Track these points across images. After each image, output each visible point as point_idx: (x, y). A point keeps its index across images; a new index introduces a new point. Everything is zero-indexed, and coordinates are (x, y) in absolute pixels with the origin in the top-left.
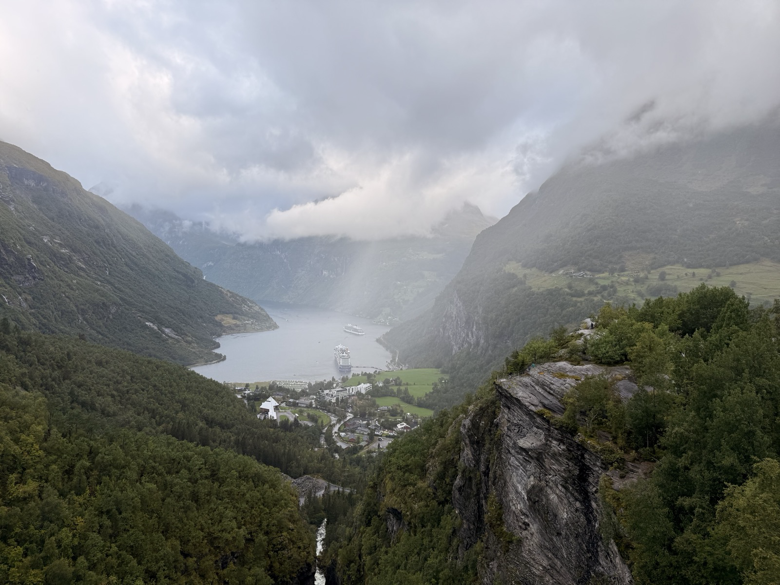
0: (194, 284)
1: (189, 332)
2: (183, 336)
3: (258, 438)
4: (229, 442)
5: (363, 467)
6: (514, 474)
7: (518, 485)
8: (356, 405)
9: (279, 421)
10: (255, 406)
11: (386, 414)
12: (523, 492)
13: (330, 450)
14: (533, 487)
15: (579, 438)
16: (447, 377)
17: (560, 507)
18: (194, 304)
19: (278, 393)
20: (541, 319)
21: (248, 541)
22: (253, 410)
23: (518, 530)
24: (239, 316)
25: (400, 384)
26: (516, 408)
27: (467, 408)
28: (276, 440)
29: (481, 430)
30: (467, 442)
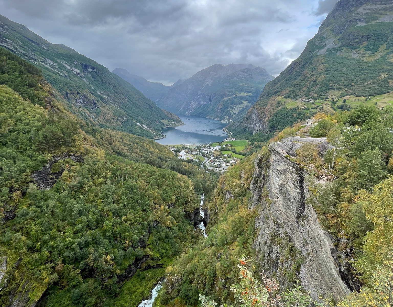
0: (152, 108)
2: (150, 128)
3: (179, 165)
4: (169, 167)
5: (217, 176)
6: (274, 179)
7: (275, 183)
8: (215, 154)
9: (186, 160)
10: (177, 154)
11: (226, 157)
12: (277, 186)
13: (205, 170)
14: (281, 184)
17: (291, 191)
19: (185, 149)
24: (170, 120)
25: (232, 146)
26: (277, 155)
27: (258, 155)
29: (262, 163)
30: (257, 167)
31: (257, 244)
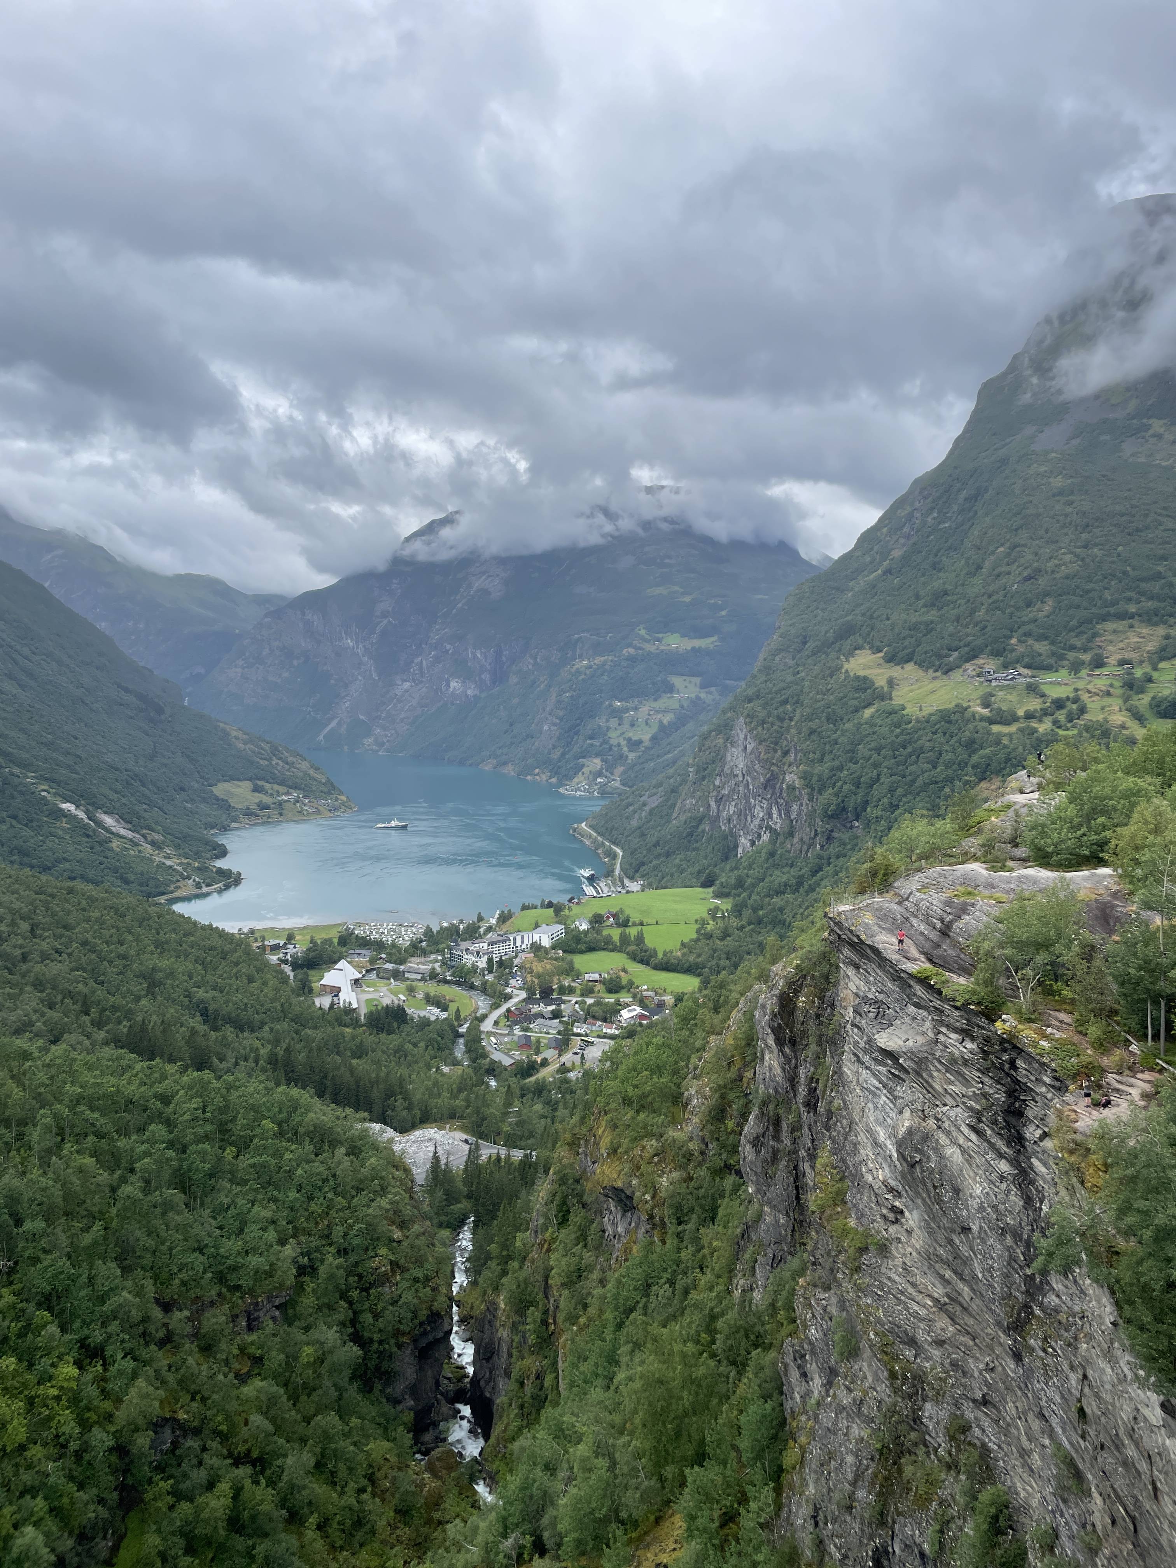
0: (163, 717)
1: (157, 823)
2: (145, 831)
3: (319, 1049)
4: (256, 1062)
5: (548, 1103)
6: (870, 1105)
7: (878, 1129)
8: (531, 971)
9: (363, 1011)
10: (310, 982)
11: (596, 989)
12: (888, 1142)
13: (476, 1070)
14: (910, 1132)
15: (1005, 1024)
16: (725, 905)
17: (968, 1172)
18: (166, 761)
19: (358, 951)
20: (926, 775)
21: (302, 1271)
22: (306, 990)
23: (879, 1224)
24: (267, 786)
25: (625, 924)
26: (871, 966)
27: (769, 970)
28: (360, 1052)
29: (800, 1016)
30: (771, 1041)
31: (800, 1514)
